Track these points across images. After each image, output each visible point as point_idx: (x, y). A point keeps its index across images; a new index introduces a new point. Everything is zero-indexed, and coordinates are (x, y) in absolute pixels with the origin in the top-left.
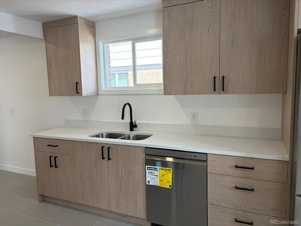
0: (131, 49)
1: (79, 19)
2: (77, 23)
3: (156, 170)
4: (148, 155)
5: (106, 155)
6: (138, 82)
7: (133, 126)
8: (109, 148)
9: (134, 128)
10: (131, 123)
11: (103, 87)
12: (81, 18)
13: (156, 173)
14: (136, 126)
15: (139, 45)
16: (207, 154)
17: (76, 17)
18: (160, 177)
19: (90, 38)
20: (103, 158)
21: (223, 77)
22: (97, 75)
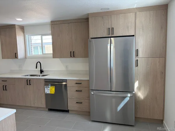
0: (40, 38)
1: (16, 26)
2: (15, 28)
3: (49, 87)
4: (46, 82)
5: (29, 83)
6: (44, 53)
7: (42, 71)
8: (30, 80)
9: (42, 72)
10: (41, 70)
11: (28, 55)
12: (17, 25)
13: (49, 89)
14: (43, 71)
15: (44, 37)
16: (67, 80)
17: (15, 25)
18: (50, 90)
19: (22, 33)
20: (27, 84)
21: (74, 52)
22: (25, 50)
